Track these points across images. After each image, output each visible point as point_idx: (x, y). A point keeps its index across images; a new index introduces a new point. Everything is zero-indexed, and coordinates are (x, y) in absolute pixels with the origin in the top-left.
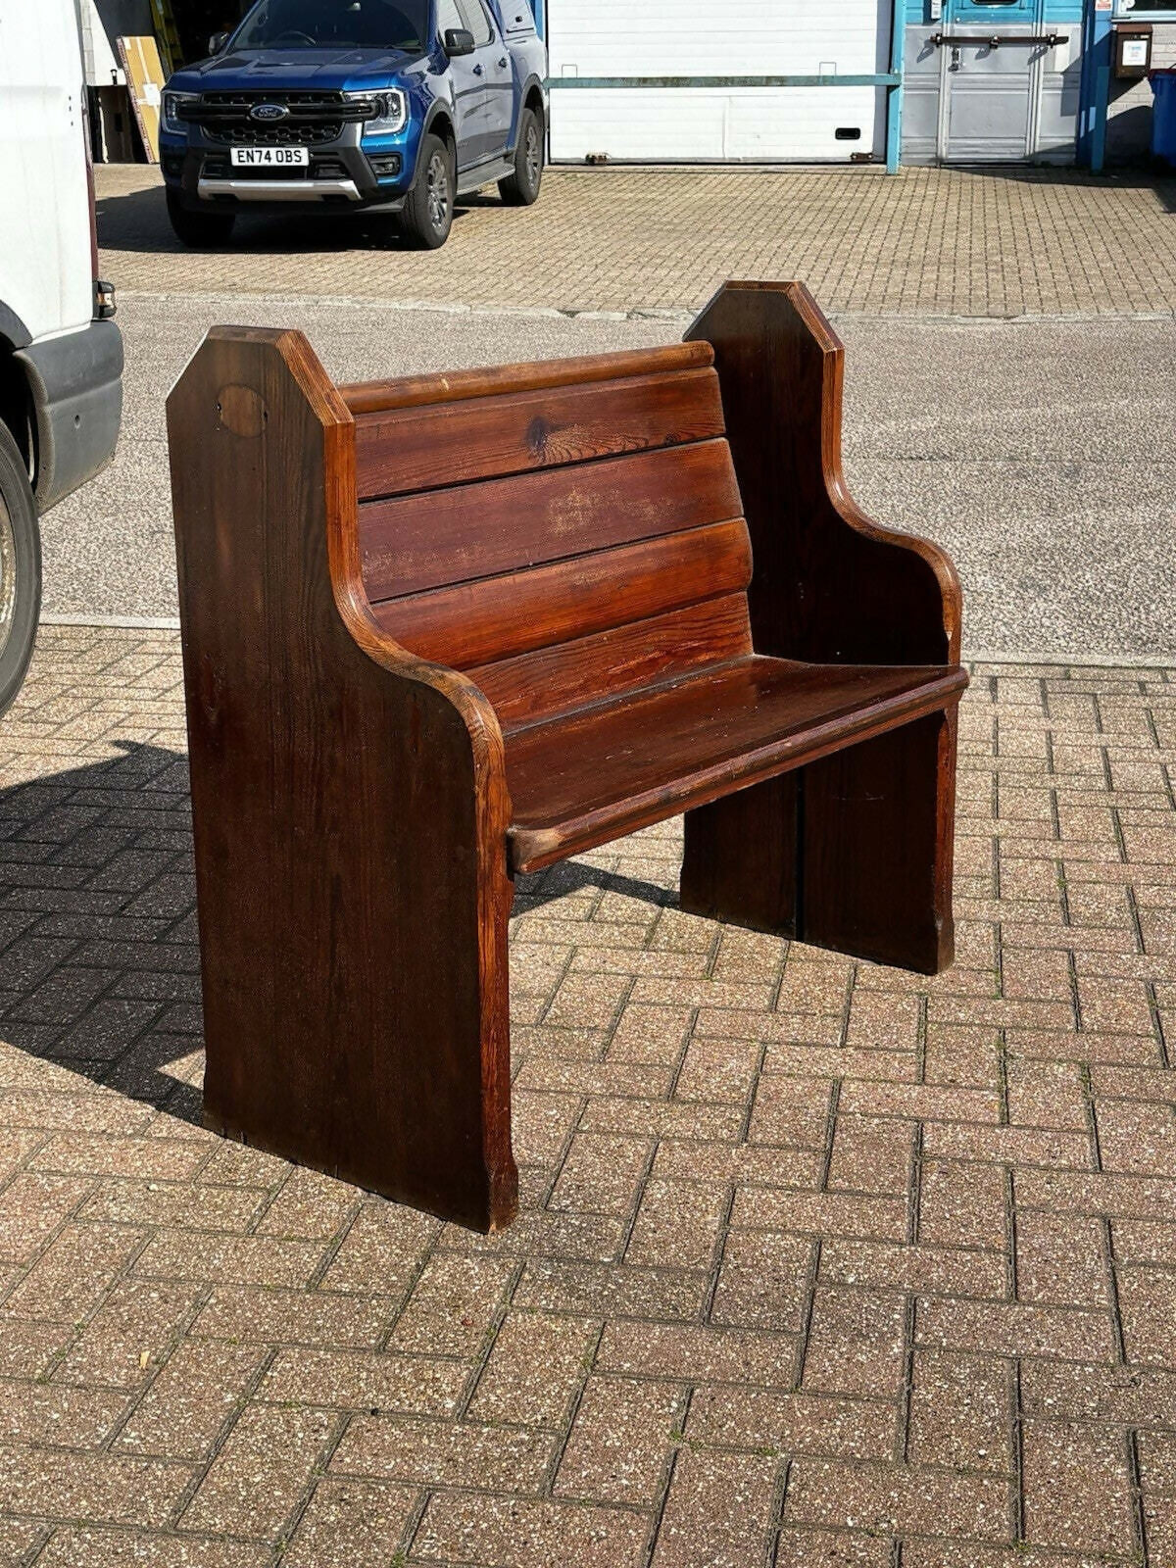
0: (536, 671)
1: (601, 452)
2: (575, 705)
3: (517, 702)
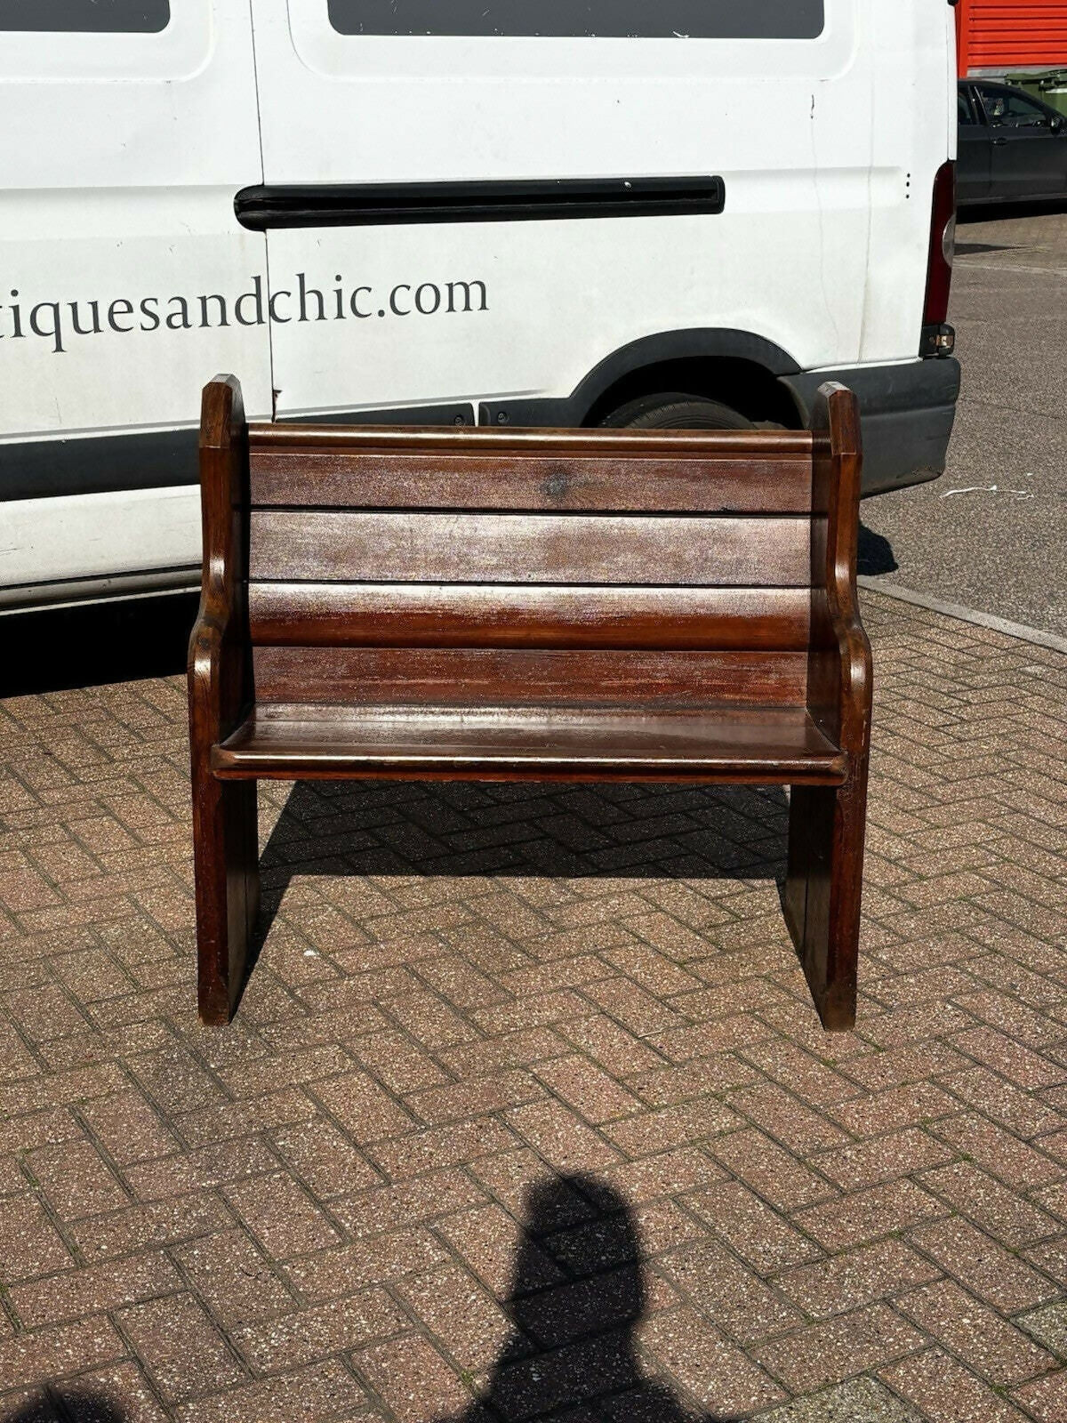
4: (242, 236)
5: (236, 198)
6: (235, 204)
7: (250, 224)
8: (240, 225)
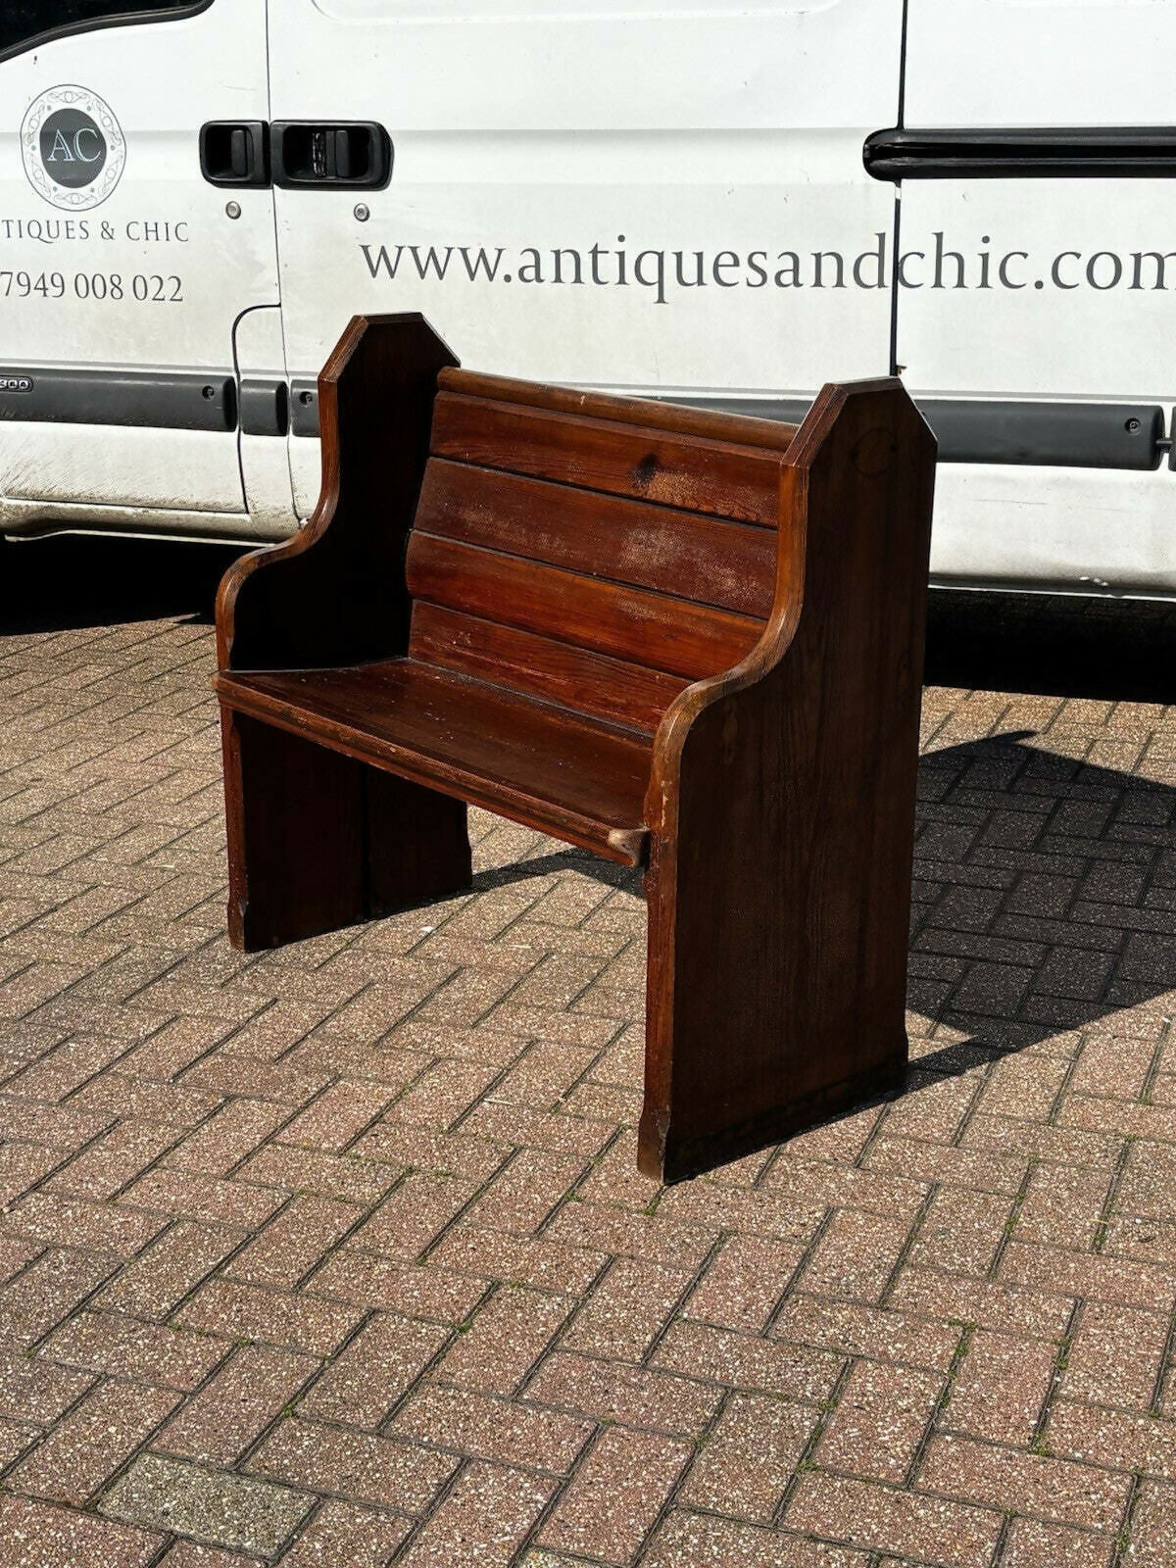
0: (587, 668)
1: (705, 508)
2: (613, 719)
3: (564, 683)
4: (867, 186)
5: (866, 142)
6: (864, 150)
7: (879, 174)
8: (867, 174)
